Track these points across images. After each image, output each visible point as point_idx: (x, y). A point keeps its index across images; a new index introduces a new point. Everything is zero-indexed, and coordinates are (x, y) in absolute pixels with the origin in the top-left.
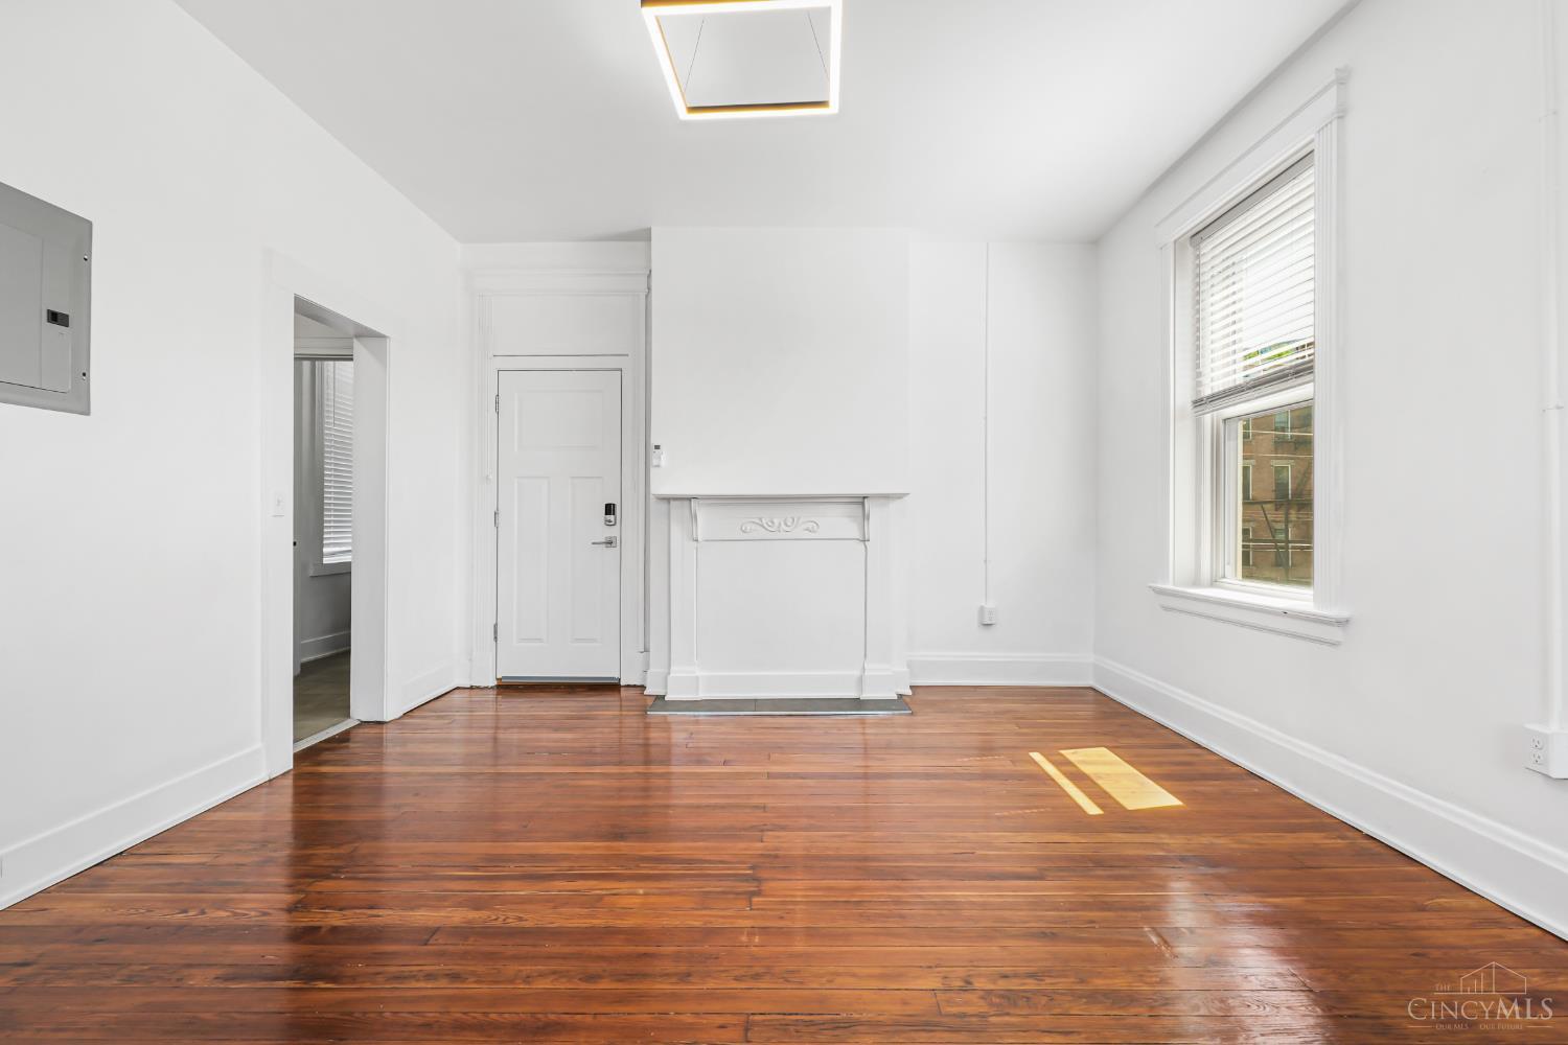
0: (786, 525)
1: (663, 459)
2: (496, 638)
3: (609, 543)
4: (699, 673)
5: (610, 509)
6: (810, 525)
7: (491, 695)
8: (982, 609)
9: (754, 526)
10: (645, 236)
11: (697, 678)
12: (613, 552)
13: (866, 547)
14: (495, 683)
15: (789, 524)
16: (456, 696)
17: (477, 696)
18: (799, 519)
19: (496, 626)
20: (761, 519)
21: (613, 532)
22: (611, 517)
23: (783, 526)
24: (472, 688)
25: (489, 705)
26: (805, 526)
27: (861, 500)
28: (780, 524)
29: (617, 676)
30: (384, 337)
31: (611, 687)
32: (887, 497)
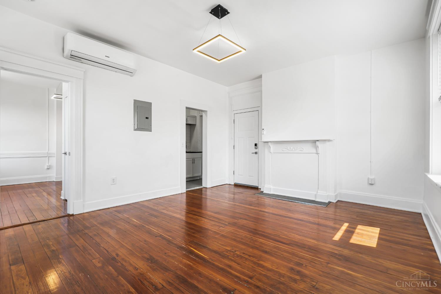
0: (294, 149)
1: (265, 132)
2: (234, 174)
3: (256, 153)
4: (272, 187)
5: (256, 145)
6: (301, 149)
7: (233, 186)
8: (368, 179)
9: (285, 149)
10: (260, 77)
11: (271, 188)
12: (257, 155)
13: (318, 156)
14: (234, 184)
15: (295, 149)
16: (226, 185)
17: (231, 186)
18: (298, 147)
19: (234, 171)
20: (287, 147)
21: (256, 151)
22: (256, 147)
23: (293, 149)
24: (229, 184)
25: (233, 189)
26: (300, 149)
27: (315, 141)
28: (292, 149)
29: (258, 186)
30: (207, 111)
31: (256, 188)
32: (325, 141)
